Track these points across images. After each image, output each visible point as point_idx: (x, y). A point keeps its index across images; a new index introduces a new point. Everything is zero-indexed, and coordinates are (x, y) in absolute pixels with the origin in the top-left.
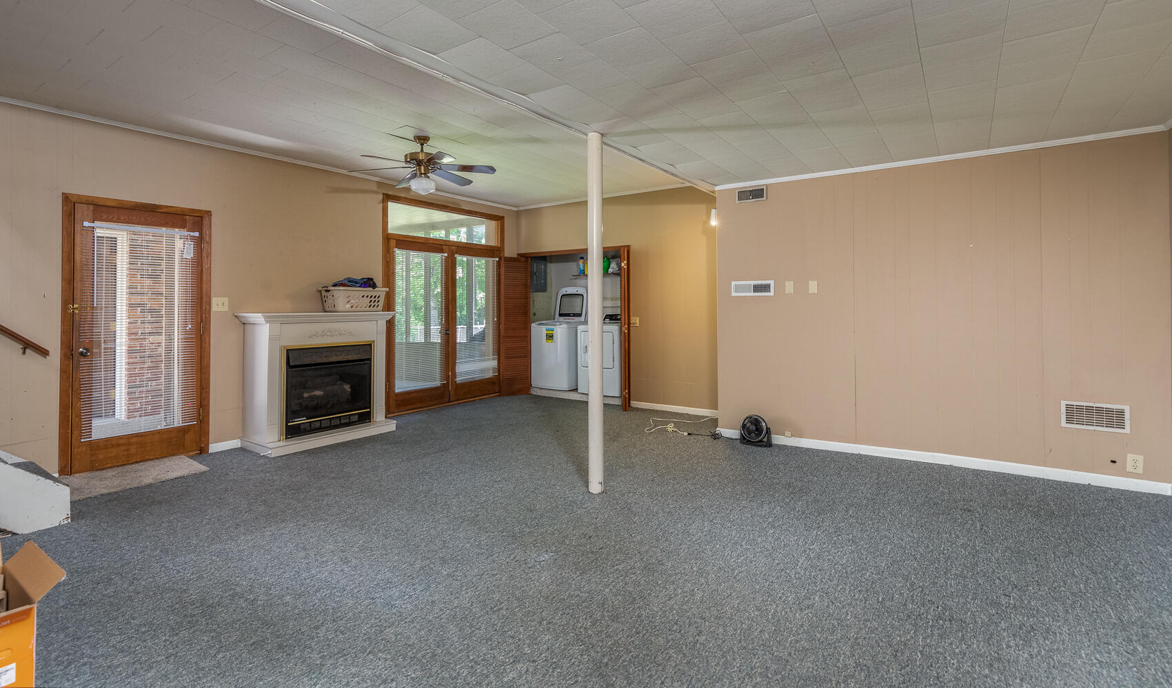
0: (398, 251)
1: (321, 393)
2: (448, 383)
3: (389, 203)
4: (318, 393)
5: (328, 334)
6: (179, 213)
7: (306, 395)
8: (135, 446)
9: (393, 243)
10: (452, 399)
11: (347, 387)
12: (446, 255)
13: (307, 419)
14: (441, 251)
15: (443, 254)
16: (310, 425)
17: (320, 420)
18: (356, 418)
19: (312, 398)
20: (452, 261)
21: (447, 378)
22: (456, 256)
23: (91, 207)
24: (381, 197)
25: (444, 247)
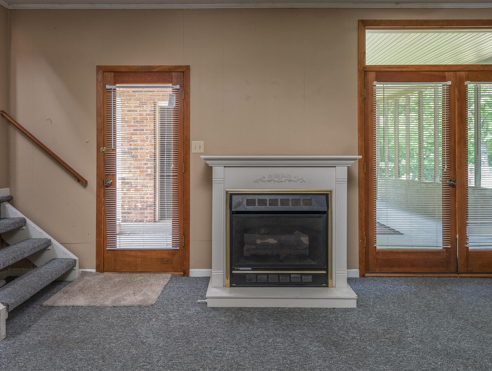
0: (378, 85)
1: (276, 241)
2: (454, 248)
3: (367, 31)
4: (271, 241)
5: (276, 179)
6: (167, 70)
7: (259, 242)
8: (140, 259)
9: (372, 75)
10: (460, 269)
11: (305, 240)
12: (449, 83)
13: (253, 270)
14: (443, 79)
15: (444, 83)
16: (257, 277)
17: (268, 274)
18: (310, 279)
19: (266, 246)
20: (459, 91)
21: (453, 242)
22: (466, 83)
23: (113, 73)
24: (356, 25)
25: (446, 73)
